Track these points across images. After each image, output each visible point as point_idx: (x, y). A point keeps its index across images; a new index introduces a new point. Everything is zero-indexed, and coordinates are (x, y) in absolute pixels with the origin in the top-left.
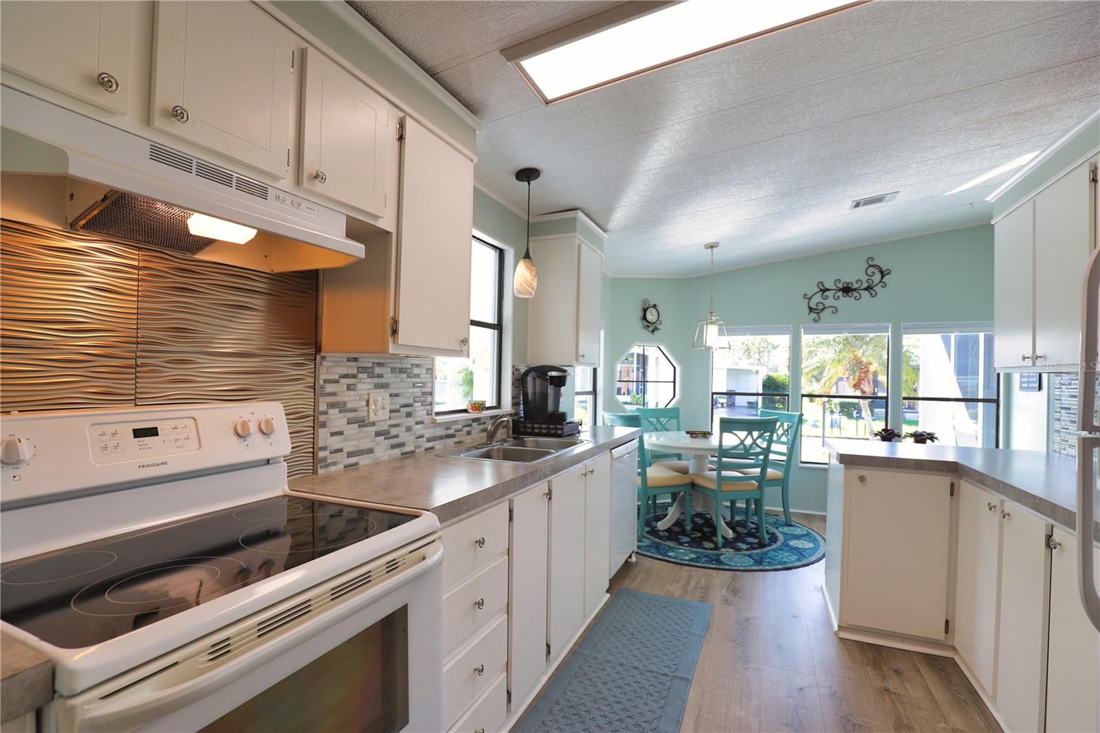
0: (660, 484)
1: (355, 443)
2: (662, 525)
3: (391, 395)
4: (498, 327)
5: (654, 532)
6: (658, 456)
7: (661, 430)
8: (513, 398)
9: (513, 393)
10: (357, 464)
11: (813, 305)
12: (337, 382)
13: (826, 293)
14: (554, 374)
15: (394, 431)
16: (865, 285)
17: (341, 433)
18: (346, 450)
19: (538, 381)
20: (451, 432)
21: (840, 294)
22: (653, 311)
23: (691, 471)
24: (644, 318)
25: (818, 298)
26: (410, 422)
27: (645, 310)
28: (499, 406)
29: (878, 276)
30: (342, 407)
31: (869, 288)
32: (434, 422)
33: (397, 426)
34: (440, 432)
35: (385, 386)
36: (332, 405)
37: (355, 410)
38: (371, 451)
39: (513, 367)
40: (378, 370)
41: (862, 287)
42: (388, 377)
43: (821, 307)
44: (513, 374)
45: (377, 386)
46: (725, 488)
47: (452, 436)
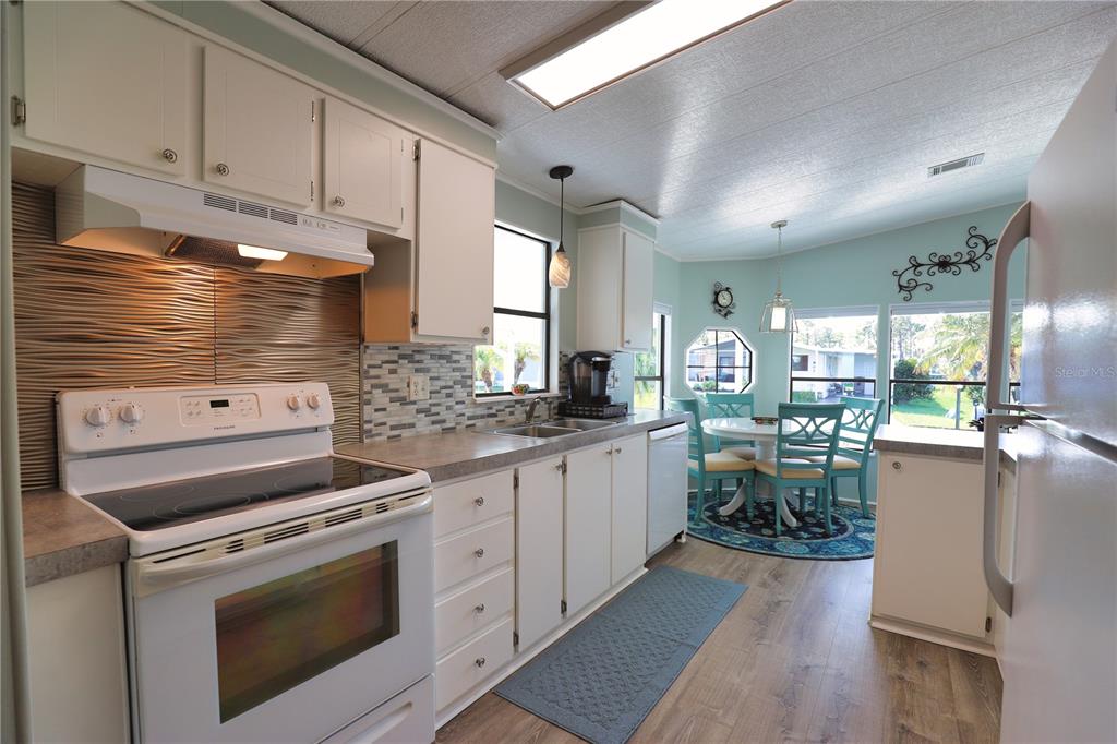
0: (720, 469)
1: (397, 418)
2: (724, 511)
3: (431, 378)
4: (546, 316)
5: (715, 517)
6: (725, 442)
7: (733, 416)
8: (560, 382)
9: (560, 376)
10: (400, 436)
11: (904, 282)
12: (380, 367)
13: (919, 269)
14: (598, 359)
15: (434, 410)
16: (966, 258)
17: (384, 410)
18: (390, 424)
19: (583, 366)
20: (494, 411)
21: (936, 269)
22: (726, 294)
23: (757, 458)
24: (716, 302)
25: (909, 275)
26: (451, 402)
27: (717, 294)
28: (547, 389)
29: (981, 248)
30: (385, 388)
31: (970, 262)
32: (474, 403)
33: (438, 405)
34: (480, 411)
35: (427, 370)
36: (373, 386)
37: (397, 390)
38: (412, 426)
39: (560, 353)
40: (417, 357)
41: (964, 260)
42: (428, 362)
43: (913, 284)
44: (560, 359)
45: (417, 370)
46: (786, 475)
47: (495, 415)
